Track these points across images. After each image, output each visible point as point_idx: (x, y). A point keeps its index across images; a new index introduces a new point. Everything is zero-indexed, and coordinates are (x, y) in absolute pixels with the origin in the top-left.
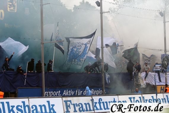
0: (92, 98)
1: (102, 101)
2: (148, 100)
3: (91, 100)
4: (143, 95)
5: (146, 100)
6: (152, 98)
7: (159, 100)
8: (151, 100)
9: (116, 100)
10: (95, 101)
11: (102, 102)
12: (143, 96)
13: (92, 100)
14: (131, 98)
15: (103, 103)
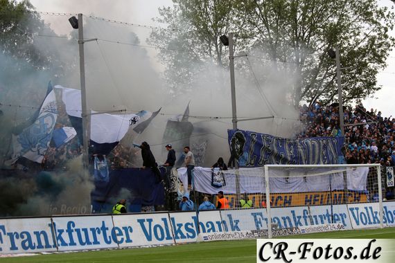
0: (52, 220)
1: (76, 227)
2: (184, 225)
3: (50, 225)
4: (172, 215)
5: (178, 225)
6: (192, 221)
7: (210, 224)
8: (192, 225)
9: (109, 224)
10: (59, 227)
11: (76, 230)
12: (171, 217)
13: (52, 226)
14: (144, 220)
15: (78, 231)
